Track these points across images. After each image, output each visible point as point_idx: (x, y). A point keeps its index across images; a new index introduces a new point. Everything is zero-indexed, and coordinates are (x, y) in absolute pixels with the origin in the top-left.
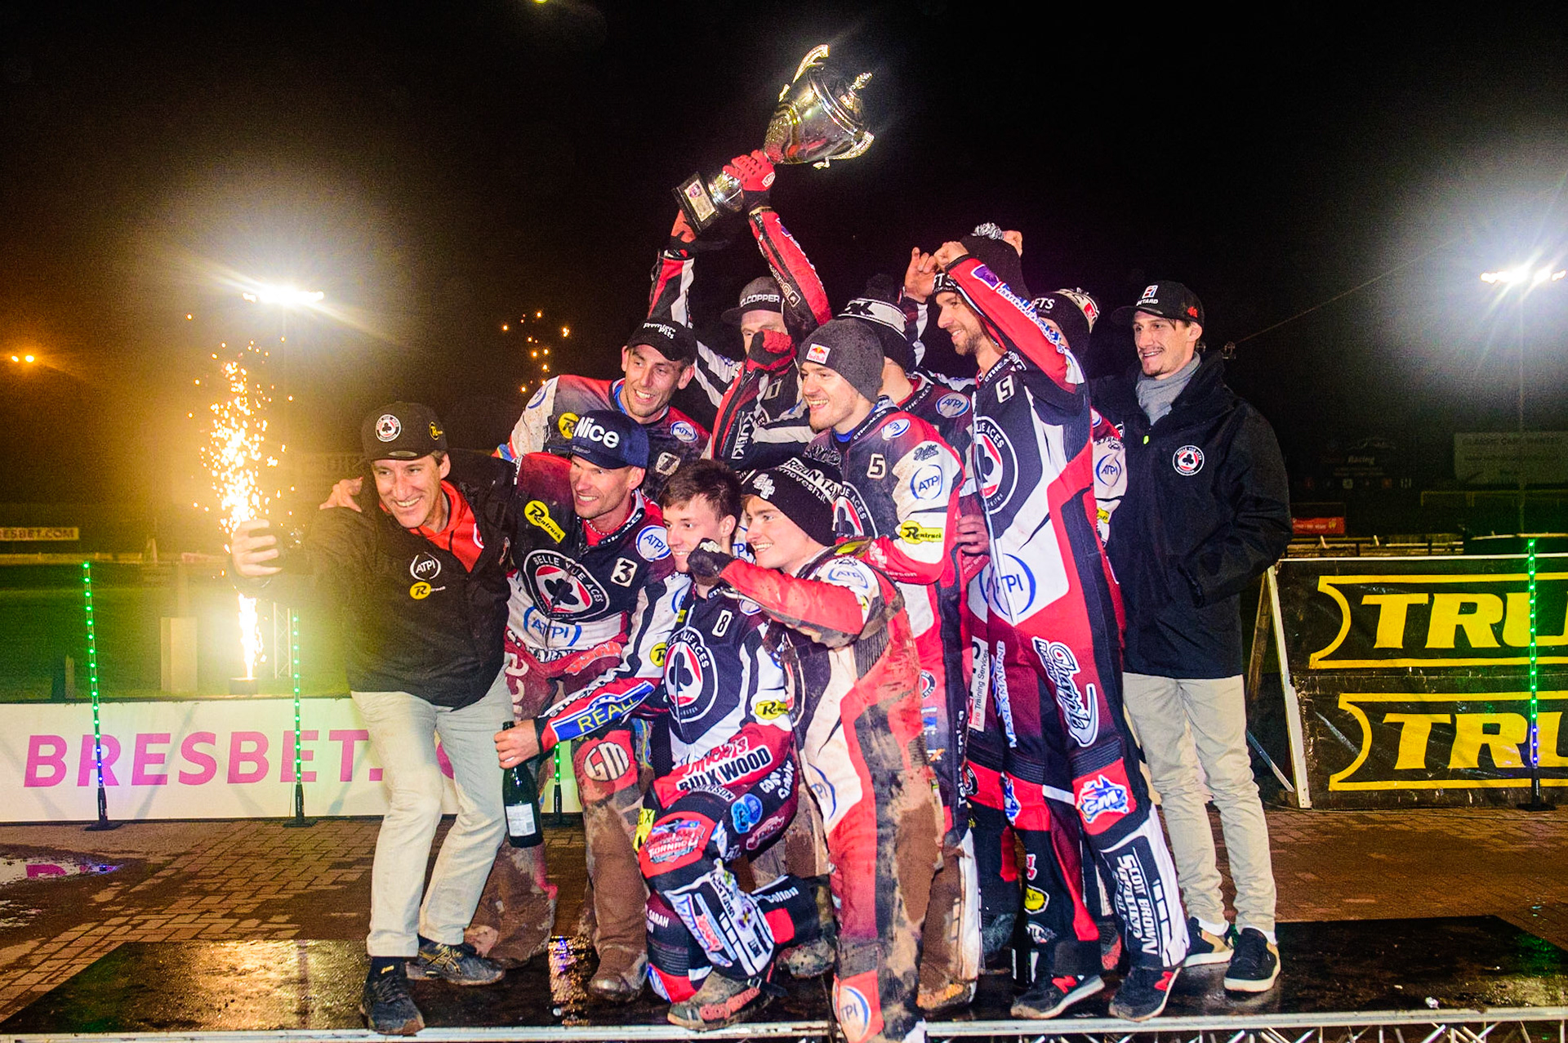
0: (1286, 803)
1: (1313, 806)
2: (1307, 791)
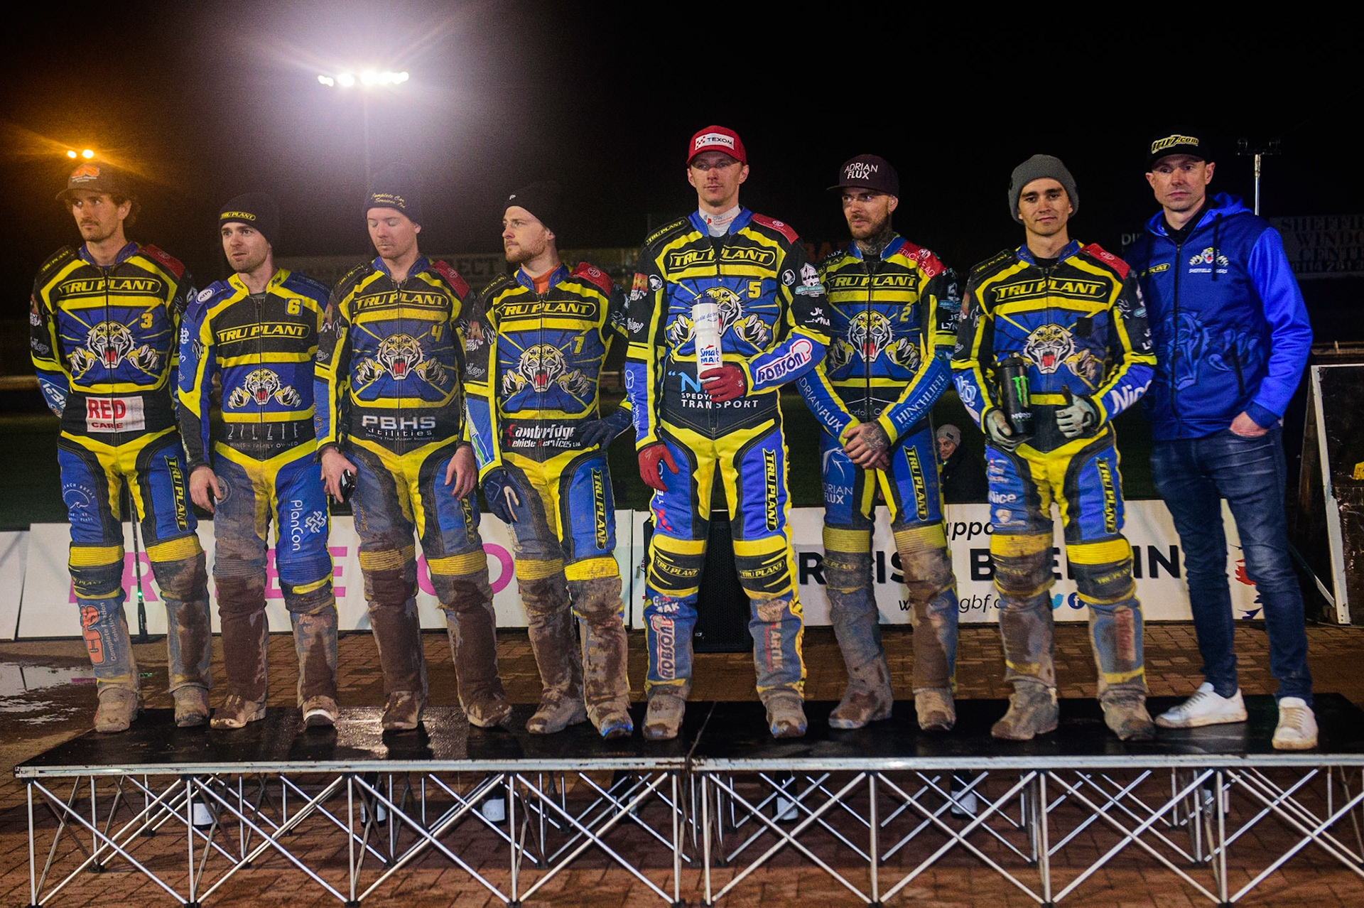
0: (1327, 620)
1: (1352, 622)
2: (1347, 607)
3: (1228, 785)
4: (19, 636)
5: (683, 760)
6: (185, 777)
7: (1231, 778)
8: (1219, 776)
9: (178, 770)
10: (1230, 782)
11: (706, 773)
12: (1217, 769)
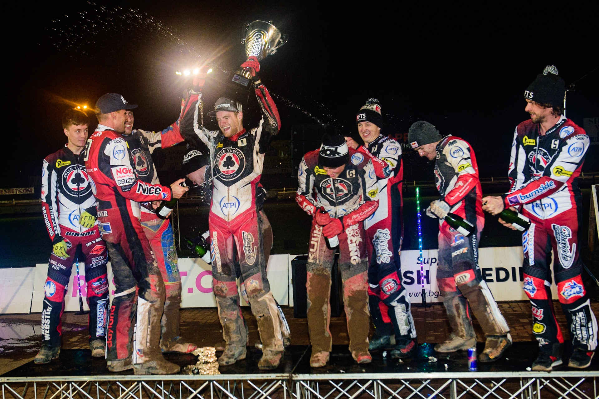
3: (542, 386)
4: (32, 312)
5: (288, 375)
6: (69, 383)
7: (544, 383)
8: (538, 381)
9: (65, 379)
10: (543, 385)
11: (299, 381)
12: (537, 378)
